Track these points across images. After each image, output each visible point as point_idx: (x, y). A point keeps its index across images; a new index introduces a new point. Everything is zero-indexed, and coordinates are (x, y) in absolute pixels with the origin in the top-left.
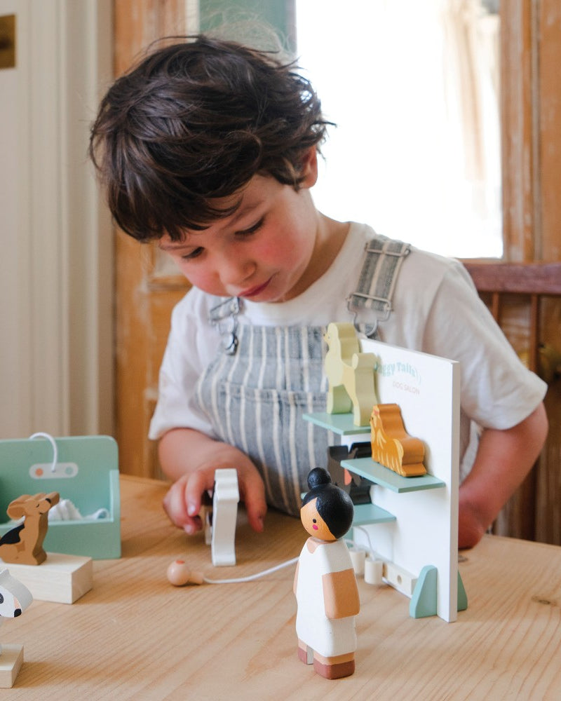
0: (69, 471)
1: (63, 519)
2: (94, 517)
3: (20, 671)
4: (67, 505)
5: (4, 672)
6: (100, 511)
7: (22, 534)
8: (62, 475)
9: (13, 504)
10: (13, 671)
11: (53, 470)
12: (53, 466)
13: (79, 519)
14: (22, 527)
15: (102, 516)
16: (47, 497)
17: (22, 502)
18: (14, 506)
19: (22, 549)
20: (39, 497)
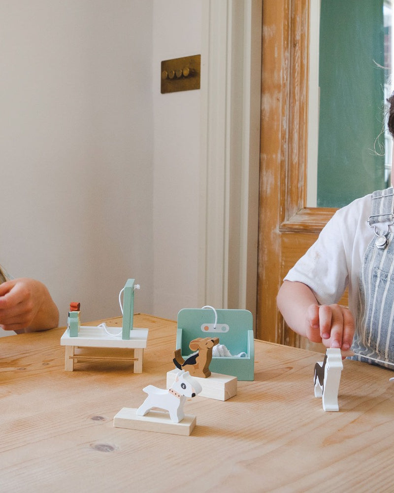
0: (224, 329)
1: (220, 356)
2: (239, 356)
3: (194, 429)
4: (223, 348)
5: (186, 427)
6: (242, 353)
7: (197, 359)
8: (220, 331)
9: (194, 342)
10: (190, 427)
11: (214, 328)
12: (215, 325)
13: (230, 356)
14: (197, 355)
15: (243, 356)
16: (212, 339)
17: (197, 341)
18: (194, 343)
19: (197, 368)
20: (208, 339)
